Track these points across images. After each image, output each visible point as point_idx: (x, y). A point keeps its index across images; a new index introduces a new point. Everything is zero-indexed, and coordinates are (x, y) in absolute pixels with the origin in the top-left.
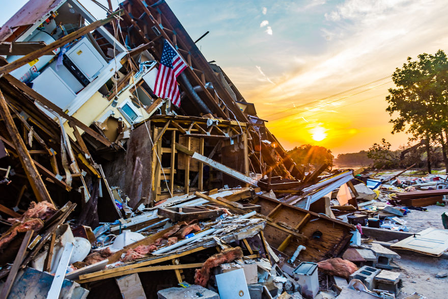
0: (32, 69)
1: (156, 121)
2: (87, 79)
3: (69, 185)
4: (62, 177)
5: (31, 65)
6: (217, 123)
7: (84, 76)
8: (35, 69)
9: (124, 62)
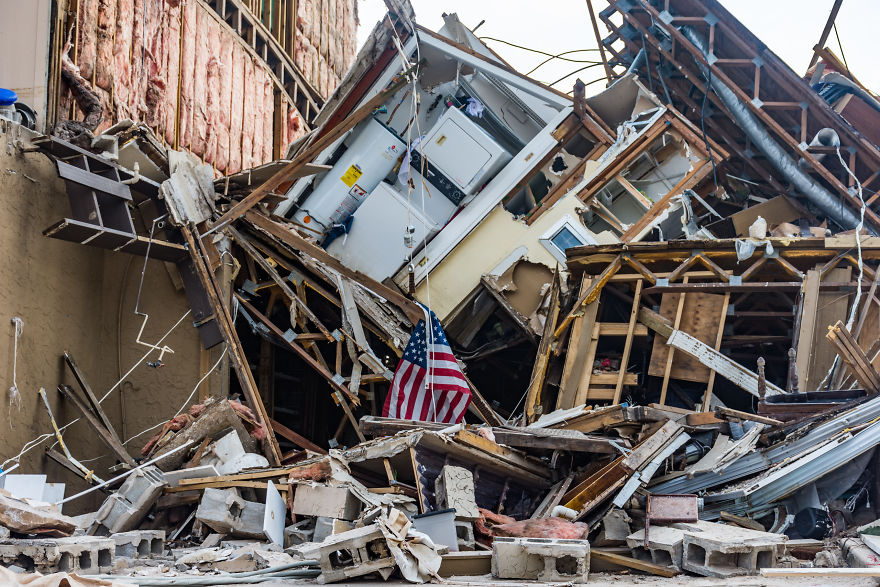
0: (352, 192)
1: (586, 262)
2: (459, 190)
3: (354, 393)
4: (343, 380)
5: (349, 184)
6: (770, 250)
7: (453, 185)
8: (360, 191)
9: (564, 133)
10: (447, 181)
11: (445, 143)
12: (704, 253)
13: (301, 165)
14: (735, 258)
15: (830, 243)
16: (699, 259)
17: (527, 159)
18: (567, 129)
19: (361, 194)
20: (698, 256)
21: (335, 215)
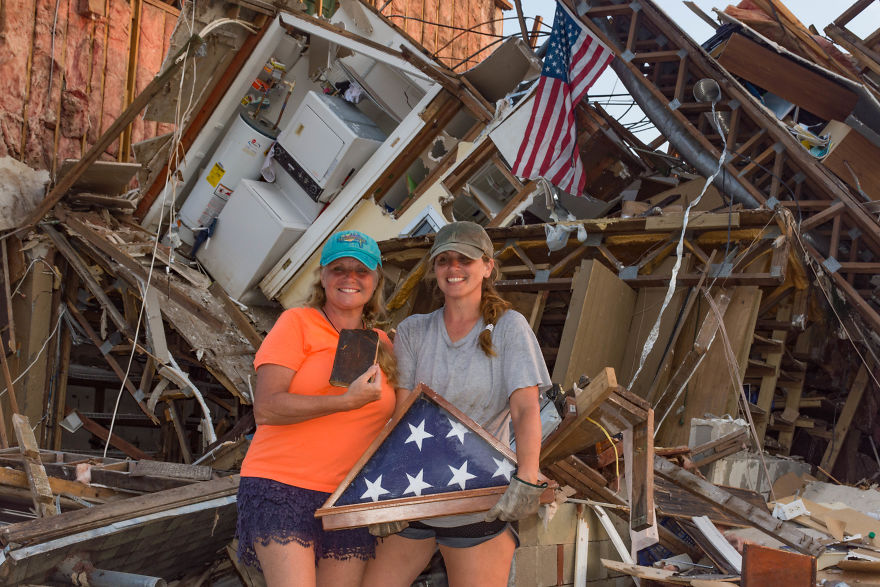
0: (218, 192)
5: (214, 184)
6: (582, 235)
7: (310, 179)
8: (227, 191)
9: (433, 112)
10: (305, 175)
11: (303, 132)
12: (518, 243)
13: (88, 164)
14: (545, 248)
15: (652, 223)
16: (511, 250)
17: (393, 146)
18: (437, 108)
19: (228, 194)
20: (510, 247)
21: (203, 217)
